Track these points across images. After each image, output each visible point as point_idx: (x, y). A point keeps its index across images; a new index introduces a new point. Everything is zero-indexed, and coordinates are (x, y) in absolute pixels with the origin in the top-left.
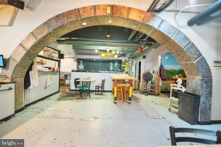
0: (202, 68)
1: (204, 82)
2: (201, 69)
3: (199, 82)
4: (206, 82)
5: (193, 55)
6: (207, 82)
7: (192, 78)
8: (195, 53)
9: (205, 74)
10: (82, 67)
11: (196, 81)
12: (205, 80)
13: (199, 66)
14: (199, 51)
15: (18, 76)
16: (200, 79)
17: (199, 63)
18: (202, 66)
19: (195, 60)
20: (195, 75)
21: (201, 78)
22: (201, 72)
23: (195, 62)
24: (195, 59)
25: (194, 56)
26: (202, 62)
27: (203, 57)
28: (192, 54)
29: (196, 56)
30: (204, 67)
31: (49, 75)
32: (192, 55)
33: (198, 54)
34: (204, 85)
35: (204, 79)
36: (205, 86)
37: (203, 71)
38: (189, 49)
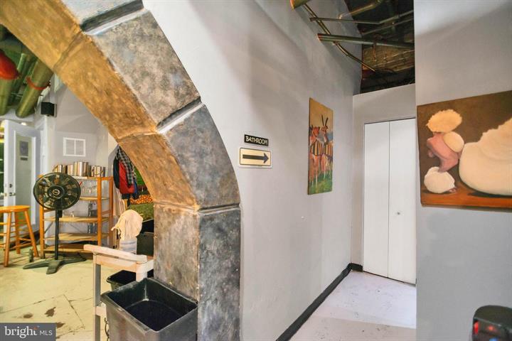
0: (201, 163)
1: (210, 230)
2: (198, 172)
3: (192, 233)
5: (153, 88)
6: (224, 226)
7: (170, 210)
8: (165, 79)
9: (214, 192)
11: (183, 229)
12: (216, 221)
13: (187, 155)
14: (184, 72)
16: (194, 216)
17: (186, 140)
18: (201, 154)
19: (165, 120)
20: (179, 201)
21: (199, 215)
22: (199, 186)
23: (163, 131)
24: (168, 111)
25: (159, 95)
26: (200, 134)
27: (204, 112)
28: (147, 79)
29: (171, 101)
30: (209, 161)
32: (144, 90)
33: (182, 91)
34: (214, 246)
35: (211, 219)
36: (215, 250)
37: (208, 178)
38: (126, 41)
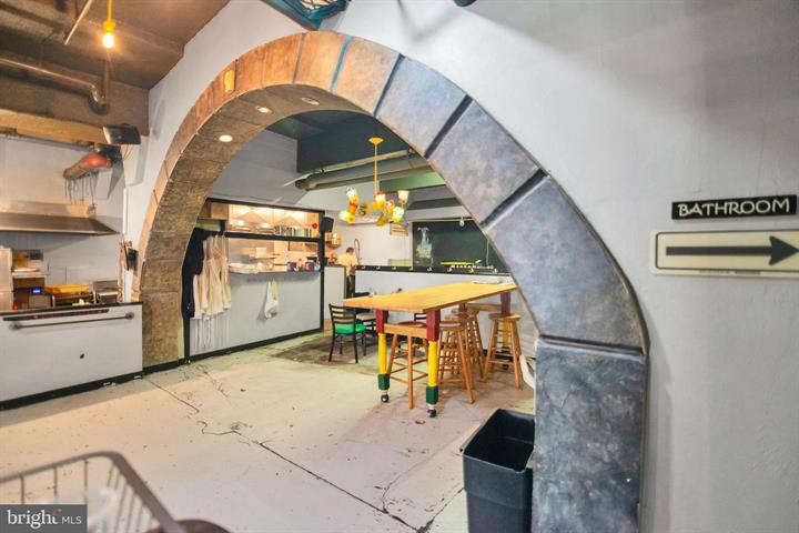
0: (540, 267)
1: (558, 374)
2: (535, 278)
4: (576, 378)
8: (489, 168)
9: (566, 314)
10: (426, 250)
12: (571, 363)
13: (515, 256)
15: (157, 288)
18: (540, 253)
19: (490, 216)
21: (538, 344)
22: (536, 301)
23: (488, 230)
24: (493, 207)
27: (553, 181)
28: (470, 178)
31: (274, 283)
34: (565, 402)
35: (560, 356)
36: (568, 411)
